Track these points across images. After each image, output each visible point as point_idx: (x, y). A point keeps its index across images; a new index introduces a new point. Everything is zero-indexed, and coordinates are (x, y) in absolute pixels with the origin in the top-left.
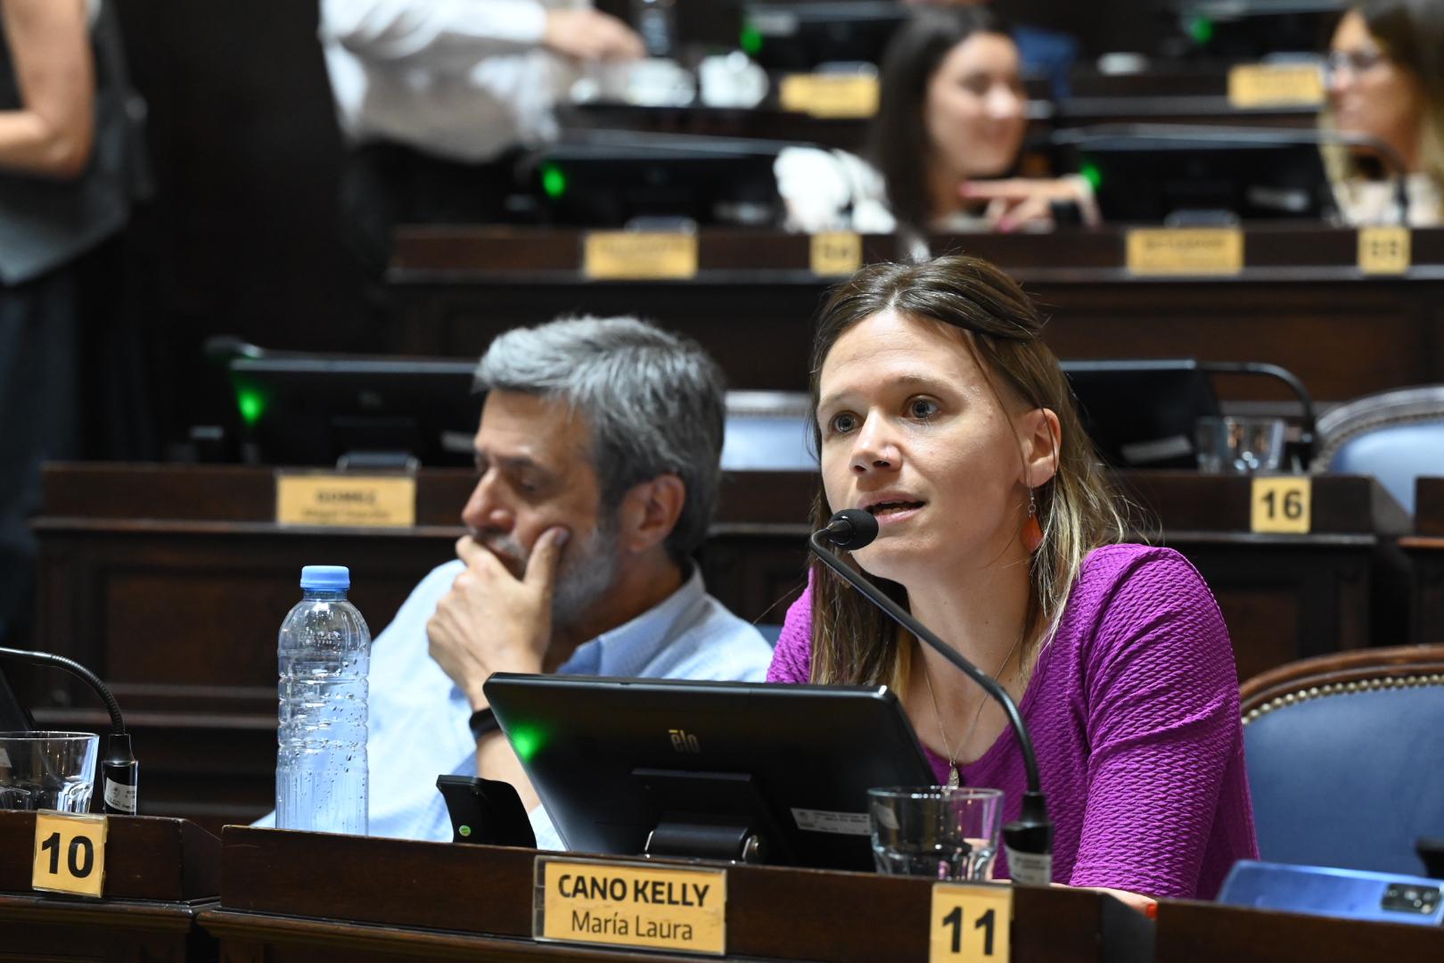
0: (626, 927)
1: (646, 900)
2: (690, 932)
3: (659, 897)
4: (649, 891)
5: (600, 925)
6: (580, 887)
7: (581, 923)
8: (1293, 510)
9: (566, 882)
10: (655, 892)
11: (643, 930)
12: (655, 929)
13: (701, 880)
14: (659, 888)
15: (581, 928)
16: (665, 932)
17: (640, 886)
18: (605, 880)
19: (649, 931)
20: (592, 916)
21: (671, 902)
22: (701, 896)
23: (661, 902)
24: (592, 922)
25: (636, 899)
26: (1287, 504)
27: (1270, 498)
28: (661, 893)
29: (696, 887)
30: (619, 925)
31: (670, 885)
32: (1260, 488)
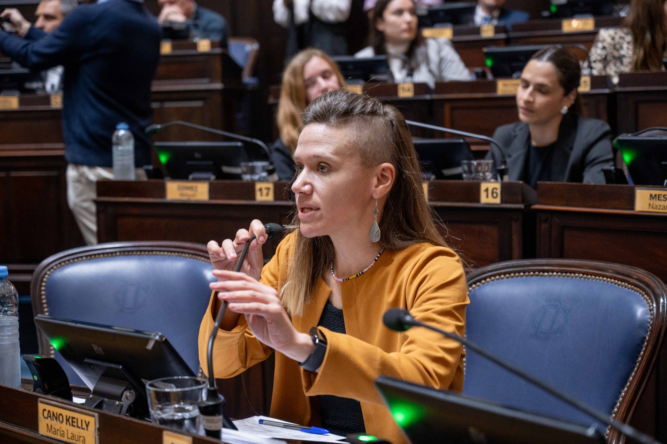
0: (64, 434)
1: (70, 425)
2: (84, 440)
3: (74, 424)
4: (70, 421)
5: (55, 431)
6: (49, 415)
7: (50, 429)
8: (495, 195)
9: (45, 412)
10: (73, 422)
11: (69, 437)
12: (73, 437)
13: (88, 418)
14: (74, 420)
15: (50, 432)
16: (77, 439)
17: (68, 418)
18: (57, 413)
19: (71, 437)
20: (53, 427)
21: (78, 427)
22: (87, 426)
23: (74, 426)
24: (54, 430)
25: (67, 424)
26: (493, 193)
27: (487, 190)
28: (74, 422)
29: (85, 421)
30: (62, 432)
31: (77, 419)
32: (484, 186)
